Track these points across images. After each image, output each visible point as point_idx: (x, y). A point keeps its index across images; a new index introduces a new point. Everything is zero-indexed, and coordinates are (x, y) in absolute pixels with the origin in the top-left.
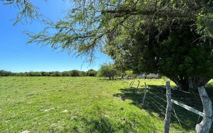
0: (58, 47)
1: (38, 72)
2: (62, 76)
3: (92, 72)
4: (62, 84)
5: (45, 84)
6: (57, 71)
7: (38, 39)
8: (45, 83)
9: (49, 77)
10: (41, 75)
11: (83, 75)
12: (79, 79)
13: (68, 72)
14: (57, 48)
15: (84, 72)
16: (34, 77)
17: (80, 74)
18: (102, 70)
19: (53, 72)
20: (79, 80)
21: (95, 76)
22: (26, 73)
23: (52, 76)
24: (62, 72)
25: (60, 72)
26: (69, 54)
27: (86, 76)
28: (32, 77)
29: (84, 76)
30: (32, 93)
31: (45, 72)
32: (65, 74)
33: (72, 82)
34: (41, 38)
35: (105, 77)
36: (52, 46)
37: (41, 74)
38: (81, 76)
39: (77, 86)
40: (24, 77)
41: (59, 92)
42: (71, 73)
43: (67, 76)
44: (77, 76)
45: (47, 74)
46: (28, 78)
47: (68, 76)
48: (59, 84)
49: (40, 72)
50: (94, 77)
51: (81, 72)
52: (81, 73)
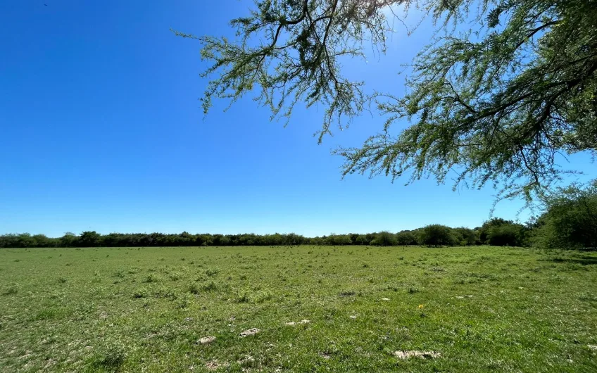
0: (405, 169)
1: (344, 235)
2: (400, 244)
3: (502, 230)
4: (407, 268)
5: (365, 266)
6: (384, 231)
7: (364, 159)
8: (366, 262)
9: (368, 246)
10: (351, 241)
11: (465, 242)
12: (457, 257)
13: (415, 232)
14: (401, 172)
15: (468, 231)
16: (340, 248)
17: (455, 239)
18: (559, 219)
19: (375, 234)
20: (460, 259)
21: (519, 245)
22: (324, 237)
23: (374, 244)
24: (398, 234)
25: (392, 234)
26: (440, 180)
27: (478, 244)
28: (336, 247)
29: (469, 244)
30: (349, 289)
31: (357, 235)
32: (406, 239)
33: (437, 265)
34: (370, 155)
35: (581, 250)
36: (387, 171)
37: (350, 239)
38: (458, 244)
39: (462, 283)
40: (323, 247)
41: (412, 296)
42: (423, 236)
43: (411, 244)
44: (444, 244)
45: (363, 239)
46: (330, 249)
47: (414, 243)
48: (400, 268)
49: (347, 234)
50: (518, 250)
51: (455, 229)
52: (456, 233)
